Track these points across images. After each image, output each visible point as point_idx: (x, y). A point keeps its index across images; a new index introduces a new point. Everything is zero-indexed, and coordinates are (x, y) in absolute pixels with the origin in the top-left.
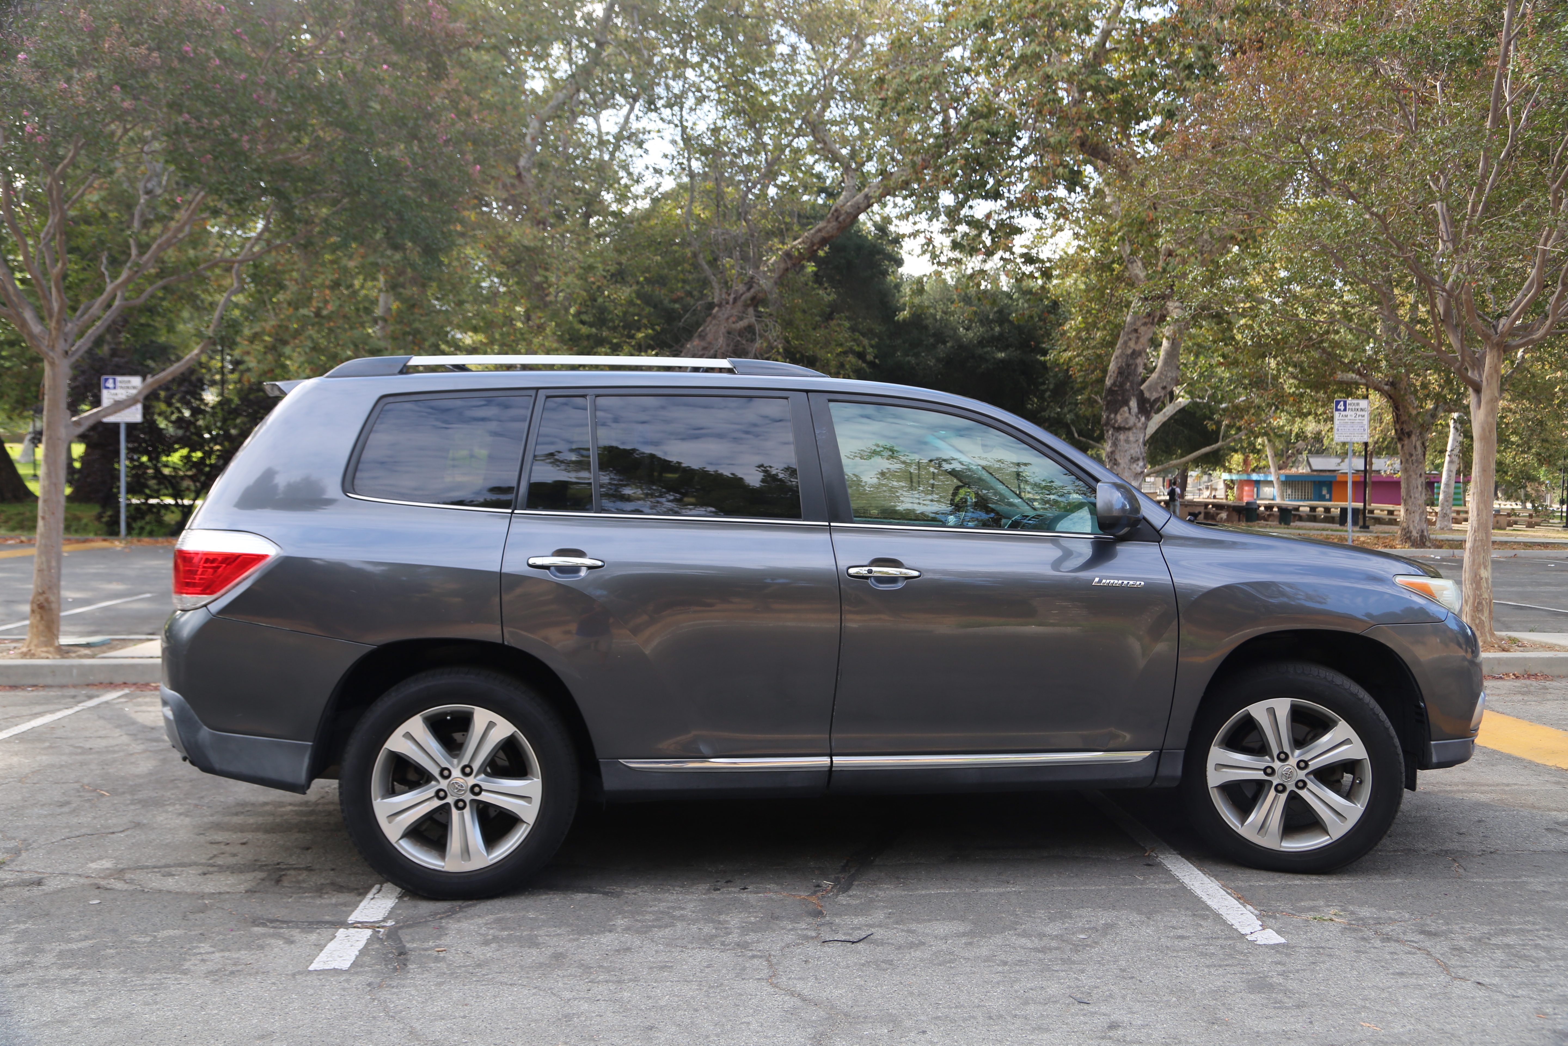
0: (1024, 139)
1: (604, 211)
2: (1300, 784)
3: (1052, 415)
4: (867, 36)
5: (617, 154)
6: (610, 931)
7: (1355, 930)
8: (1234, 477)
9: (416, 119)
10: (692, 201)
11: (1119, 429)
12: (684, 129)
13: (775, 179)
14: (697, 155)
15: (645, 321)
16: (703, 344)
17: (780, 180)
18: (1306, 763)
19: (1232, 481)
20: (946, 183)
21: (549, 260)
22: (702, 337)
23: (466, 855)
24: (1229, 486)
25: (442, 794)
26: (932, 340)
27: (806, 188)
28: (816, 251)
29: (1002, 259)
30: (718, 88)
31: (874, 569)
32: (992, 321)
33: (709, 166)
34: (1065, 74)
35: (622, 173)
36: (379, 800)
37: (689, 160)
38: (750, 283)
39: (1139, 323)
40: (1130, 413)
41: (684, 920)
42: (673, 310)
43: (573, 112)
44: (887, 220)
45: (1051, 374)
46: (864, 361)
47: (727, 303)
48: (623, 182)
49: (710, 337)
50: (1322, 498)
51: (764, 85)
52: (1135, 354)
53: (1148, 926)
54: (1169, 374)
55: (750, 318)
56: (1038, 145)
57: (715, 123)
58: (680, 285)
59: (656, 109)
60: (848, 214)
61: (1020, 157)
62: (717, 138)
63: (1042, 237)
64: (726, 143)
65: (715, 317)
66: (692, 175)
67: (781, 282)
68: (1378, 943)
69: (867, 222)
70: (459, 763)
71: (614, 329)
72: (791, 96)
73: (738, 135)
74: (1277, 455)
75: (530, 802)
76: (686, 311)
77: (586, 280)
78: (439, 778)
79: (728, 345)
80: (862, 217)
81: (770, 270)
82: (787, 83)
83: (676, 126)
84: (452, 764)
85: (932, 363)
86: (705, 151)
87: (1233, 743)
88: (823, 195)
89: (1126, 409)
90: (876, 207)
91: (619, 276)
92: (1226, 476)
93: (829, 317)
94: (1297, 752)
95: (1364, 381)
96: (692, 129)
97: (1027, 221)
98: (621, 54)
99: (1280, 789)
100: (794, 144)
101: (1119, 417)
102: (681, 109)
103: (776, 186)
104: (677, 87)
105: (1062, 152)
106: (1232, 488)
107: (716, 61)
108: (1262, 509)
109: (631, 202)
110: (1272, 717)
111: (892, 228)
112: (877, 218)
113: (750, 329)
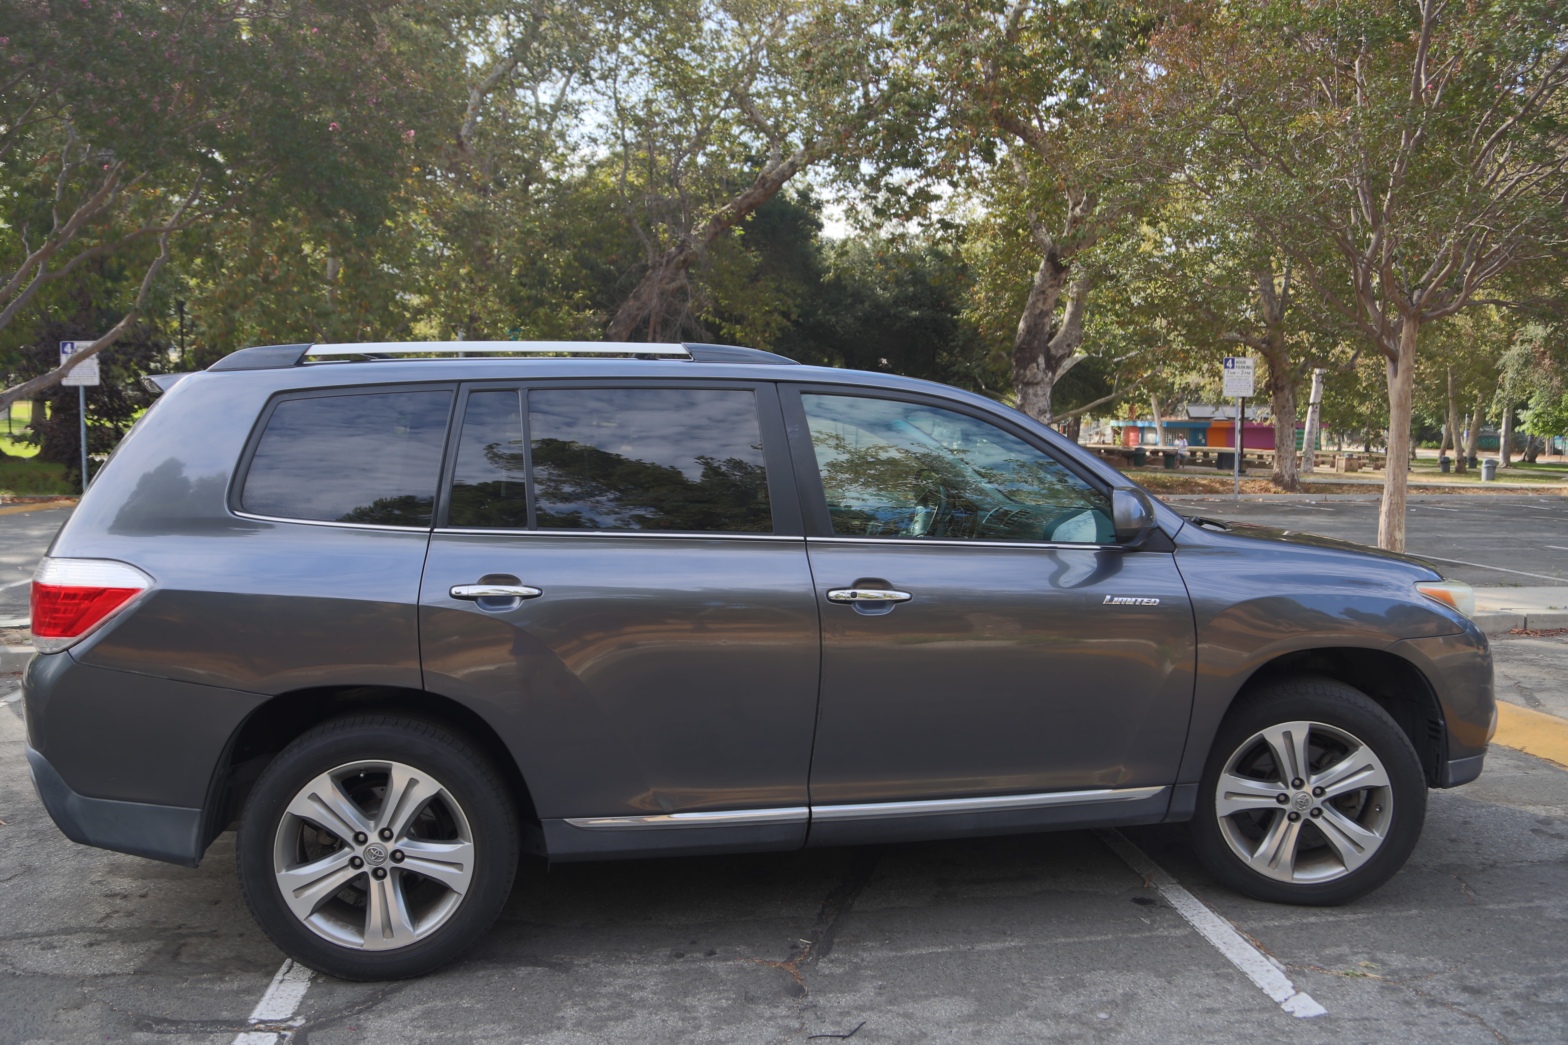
0: (941, 111)
1: (542, 178)
2: (1316, 812)
3: (962, 369)
4: (791, 13)
5: (554, 125)
6: (559, 1028)
7: (1394, 990)
8: (1121, 424)
9: (345, 81)
10: (627, 168)
11: (1028, 384)
12: (617, 101)
13: (704, 148)
14: (631, 125)
15: (583, 283)
16: (637, 303)
17: (710, 149)
18: (1323, 790)
19: (1120, 428)
20: (868, 153)
21: (490, 226)
22: (636, 298)
23: (388, 931)
24: (1116, 431)
25: (357, 862)
26: (849, 301)
27: (733, 157)
28: (744, 216)
29: (919, 224)
30: (650, 62)
31: (858, 591)
32: (906, 282)
33: (642, 135)
34: (983, 50)
35: (559, 143)
36: (283, 872)
37: (623, 130)
38: (682, 247)
39: (1046, 285)
40: (1038, 368)
41: (644, 1007)
42: (609, 271)
43: (512, 84)
44: (810, 188)
45: (960, 331)
46: (789, 319)
47: (661, 265)
48: (560, 151)
49: (644, 297)
50: (1198, 443)
51: (694, 59)
52: (1044, 314)
53: (1171, 995)
54: (1074, 333)
55: (682, 279)
56: (956, 118)
57: (647, 95)
58: (615, 248)
59: (592, 82)
60: (773, 181)
61: (937, 128)
62: (650, 110)
63: (955, 204)
64: (658, 114)
65: (648, 279)
66: (625, 145)
67: (711, 245)
68: (1425, 1010)
69: (790, 191)
70: (376, 826)
71: (554, 290)
72: (718, 71)
73: (670, 107)
74: (1161, 403)
75: (461, 870)
76: (621, 273)
77: (526, 244)
78: (354, 844)
79: (662, 305)
80: (785, 185)
81: (701, 234)
82: (715, 58)
83: (610, 98)
84: (368, 827)
85: (850, 320)
86: (638, 121)
87: (1244, 769)
88: (749, 164)
89: (1035, 365)
90: (797, 176)
91: (558, 240)
92: (1113, 423)
93: (754, 279)
94: (1314, 778)
95: (1243, 339)
96: (625, 101)
97: (942, 188)
98: (557, 28)
99: (1294, 817)
100: (722, 116)
101: (1028, 373)
102: (615, 81)
103: (705, 154)
104: (612, 60)
105: (978, 125)
106: (1119, 434)
107: (647, 37)
108: (1148, 454)
109: (568, 170)
110: (1288, 742)
111: (813, 195)
112: (800, 186)
113: (682, 290)
